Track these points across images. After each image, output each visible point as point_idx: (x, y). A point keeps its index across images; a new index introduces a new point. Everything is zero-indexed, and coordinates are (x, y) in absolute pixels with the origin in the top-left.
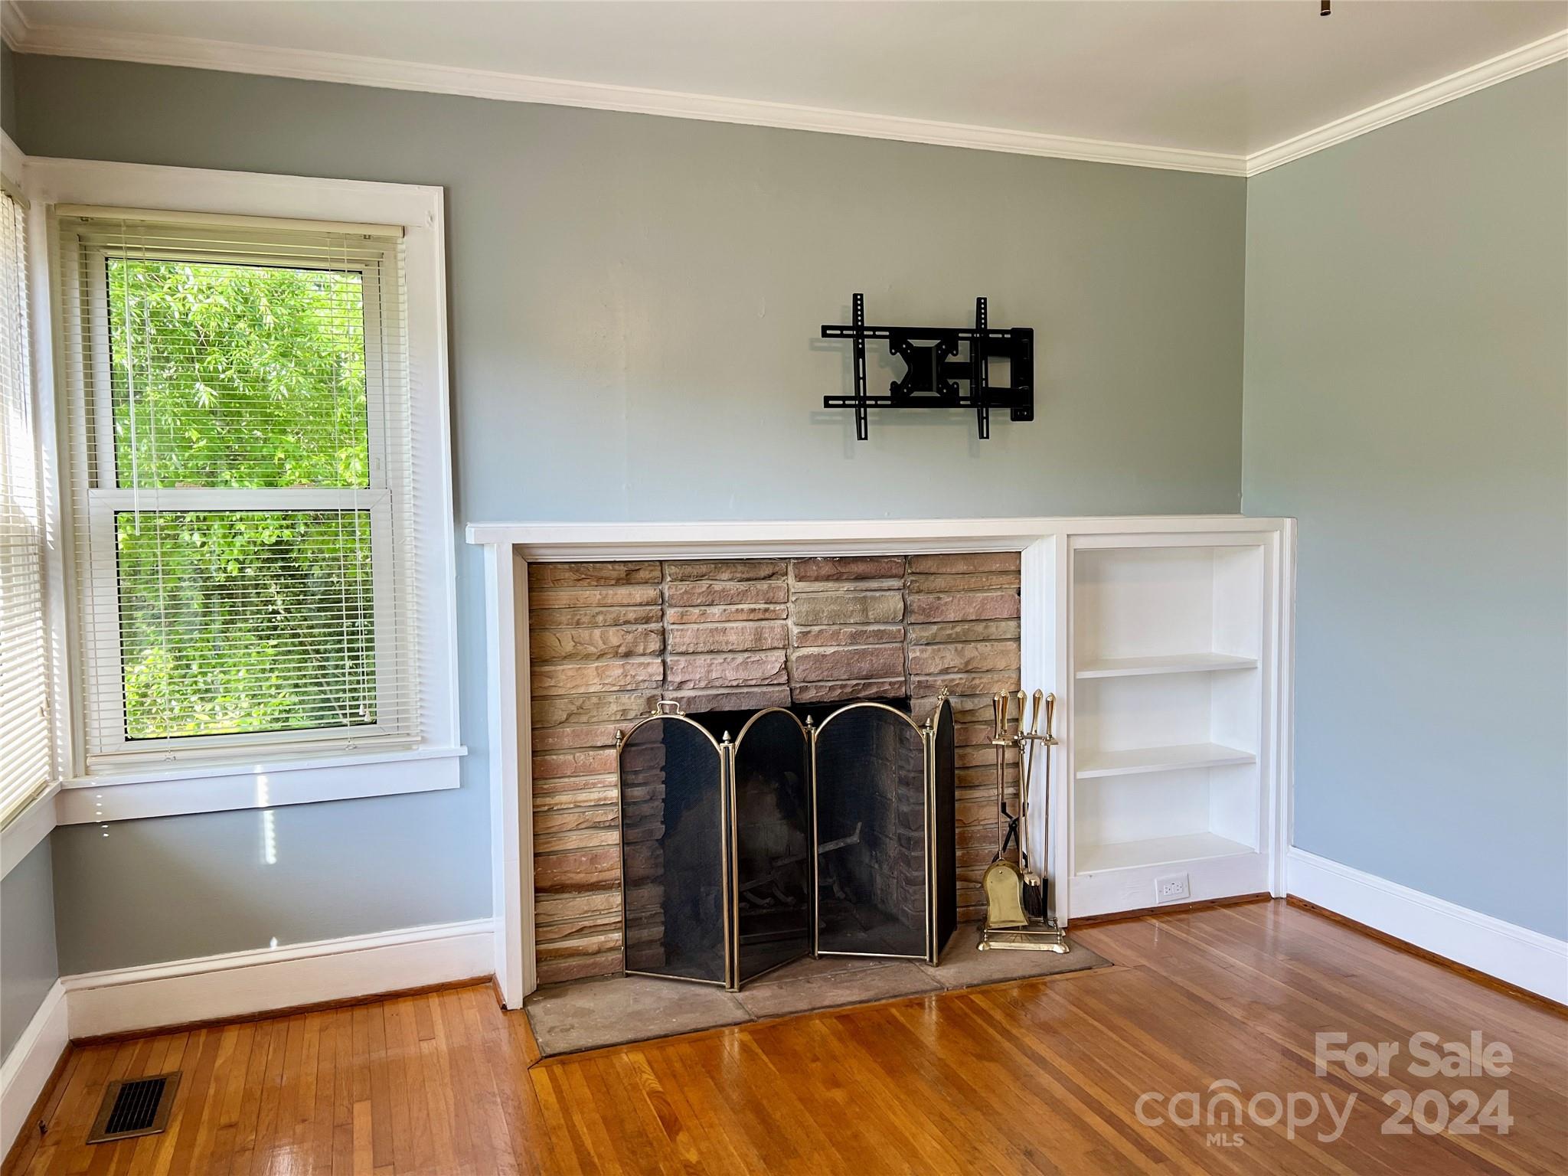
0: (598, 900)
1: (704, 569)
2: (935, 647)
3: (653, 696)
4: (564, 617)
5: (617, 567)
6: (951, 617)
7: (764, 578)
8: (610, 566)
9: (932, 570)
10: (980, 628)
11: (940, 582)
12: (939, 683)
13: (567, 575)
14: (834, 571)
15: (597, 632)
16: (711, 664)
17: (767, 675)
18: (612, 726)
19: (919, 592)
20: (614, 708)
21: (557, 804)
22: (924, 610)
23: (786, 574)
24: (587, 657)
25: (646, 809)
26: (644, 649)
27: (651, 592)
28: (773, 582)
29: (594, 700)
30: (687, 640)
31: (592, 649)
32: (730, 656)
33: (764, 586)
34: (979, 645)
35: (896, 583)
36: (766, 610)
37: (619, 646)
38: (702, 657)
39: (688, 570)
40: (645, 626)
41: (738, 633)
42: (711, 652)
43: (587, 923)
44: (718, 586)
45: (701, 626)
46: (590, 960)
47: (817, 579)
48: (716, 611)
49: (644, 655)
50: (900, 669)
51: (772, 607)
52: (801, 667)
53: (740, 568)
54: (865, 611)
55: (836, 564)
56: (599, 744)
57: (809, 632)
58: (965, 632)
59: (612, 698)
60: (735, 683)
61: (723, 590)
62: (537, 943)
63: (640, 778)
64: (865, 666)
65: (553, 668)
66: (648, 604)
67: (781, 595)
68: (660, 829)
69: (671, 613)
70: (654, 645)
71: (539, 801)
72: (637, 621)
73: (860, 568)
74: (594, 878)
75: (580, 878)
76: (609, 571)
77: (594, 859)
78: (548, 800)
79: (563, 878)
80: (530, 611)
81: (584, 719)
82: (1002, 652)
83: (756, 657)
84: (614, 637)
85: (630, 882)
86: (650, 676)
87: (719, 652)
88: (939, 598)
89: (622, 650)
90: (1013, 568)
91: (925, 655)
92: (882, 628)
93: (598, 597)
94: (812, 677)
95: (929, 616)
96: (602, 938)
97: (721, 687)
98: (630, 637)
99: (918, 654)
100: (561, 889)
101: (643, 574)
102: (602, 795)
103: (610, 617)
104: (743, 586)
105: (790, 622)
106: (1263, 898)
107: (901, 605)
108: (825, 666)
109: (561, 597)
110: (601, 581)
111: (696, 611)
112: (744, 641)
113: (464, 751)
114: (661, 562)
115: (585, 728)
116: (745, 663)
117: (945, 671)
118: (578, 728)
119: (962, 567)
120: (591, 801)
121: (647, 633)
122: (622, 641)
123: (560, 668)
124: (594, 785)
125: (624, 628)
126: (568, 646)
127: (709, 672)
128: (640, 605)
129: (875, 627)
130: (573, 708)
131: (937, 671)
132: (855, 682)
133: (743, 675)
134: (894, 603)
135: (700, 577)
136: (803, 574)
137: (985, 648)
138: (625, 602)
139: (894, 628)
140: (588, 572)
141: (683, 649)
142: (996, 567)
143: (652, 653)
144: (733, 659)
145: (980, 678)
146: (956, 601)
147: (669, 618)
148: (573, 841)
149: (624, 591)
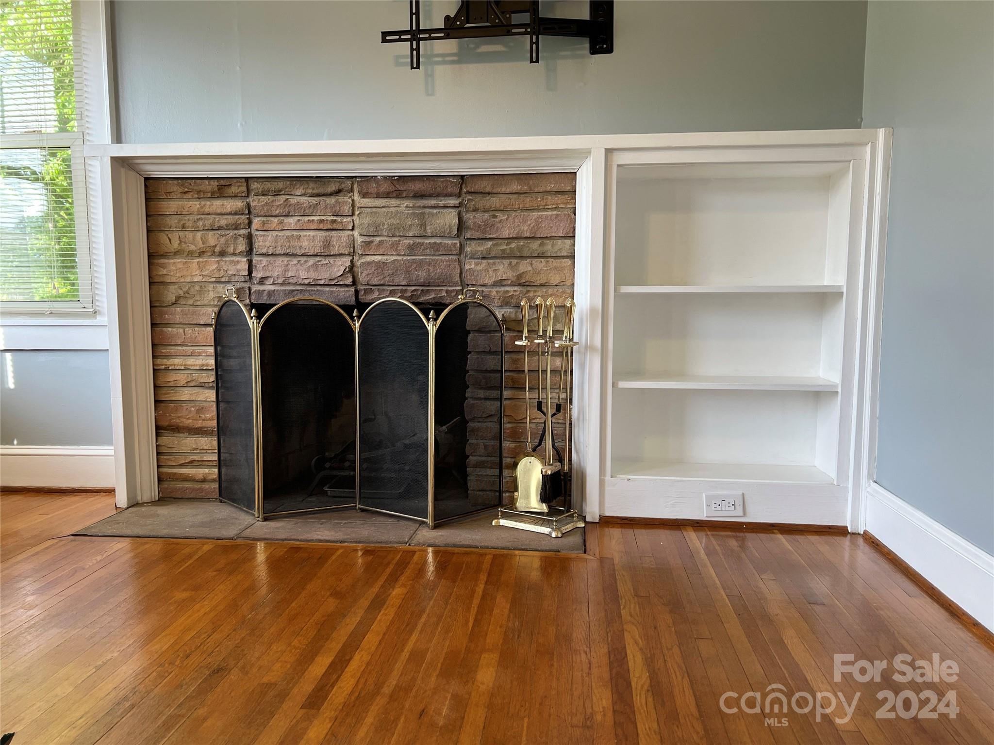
0: (203, 441)
1: (280, 185)
2: (491, 261)
3: (243, 288)
4: (173, 222)
5: (212, 182)
6: (506, 234)
7: (331, 194)
8: (206, 182)
9: (488, 189)
10: (535, 245)
11: (494, 201)
12: (494, 293)
13: (175, 189)
14: (392, 188)
15: (199, 234)
16: (287, 265)
17: (333, 277)
18: (211, 309)
19: (476, 210)
20: (212, 295)
21: (171, 365)
22: (479, 226)
23: (352, 190)
24: (191, 254)
26: (235, 249)
27: (239, 204)
28: (340, 198)
29: (197, 288)
30: (268, 244)
31: (193, 247)
32: (303, 259)
33: (332, 200)
34: (534, 261)
35: (453, 201)
36: (334, 221)
37: (215, 246)
38: (281, 259)
39: (267, 185)
40: (236, 232)
41: (311, 240)
42: (287, 255)
43: (196, 458)
44: (293, 200)
45: (279, 233)
46: (197, 486)
47: (378, 196)
48: (291, 221)
49: (234, 254)
50: (457, 279)
51: (339, 219)
52: (365, 272)
53: (312, 185)
54: (423, 225)
55: (395, 183)
56: (202, 322)
57: (372, 242)
58: (520, 249)
59: (210, 287)
60: (307, 282)
61: (298, 203)
62: (159, 467)
64: (422, 275)
65: (166, 261)
66: (236, 214)
67: (347, 209)
69: (256, 222)
70: (242, 246)
71: (159, 361)
72: (228, 227)
73: (418, 186)
74: (199, 424)
75: (188, 422)
76: (206, 186)
77: (200, 410)
78: (165, 361)
79: (178, 421)
80: (147, 216)
81: (191, 302)
82: (556, 268)
83: (325, 261)
84: (212, 239)
86: (238, 271)
87: (294, 255)
88: (495, 217)
89: (217, 249)
90: (568, 188)
91: (479, 268)
92: (439, 241)
93: (198, 206)
94: (375, 281)
95: (485, 233)
96: (207, 471)
97: (296, 284)
98: (223, 240)
99: (473, 266)
100: (176, 429)
101: (234, 189)
102: (204, 362)
103: (208, 223)
104: (314, 200)
105: (356, 233)
106: (841, 531)
107: (456, 221)
108: (386, 273)
109: (171, 206)
110: (200, 195)
111: (276, 220)
112: (314, 247)
114: (247, 179)
115: (191, 308)
116: (315, 265)
117: (499, 283)
118: (186, 309)
119: (515, 187)
120: (196, 365)
122: (217, 243)
123: (172, 261)
124: (196, 354)
125: (219, 232)
126: (175, 244)
127: (286, 271)
128: (230, 214)
129: (432, 241)
130: (181, 292)
131: (490, 282)
132: (413, 288)
133: (313, 275)
134: (450, 218)
135: (277, 193)
136: (365, 191)
137: (540, 264)
138: (219, 211)
139: (449, 242)
140: (188, 186)
141: (264, 251)
142: (551, 187)
143: (241, 254)
144: (306, 262)
145: (535, 291)
146: (511, 219)
147: (255, 226)
148: (185, 395)
149: (217, 203)
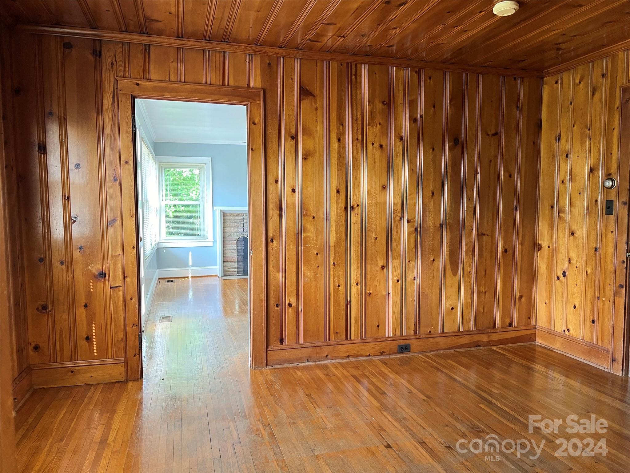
0: (233, 264)
3: (241, 233)
4: (228, 221)
13: (229, 215)
15: (233, 223)
18: (235, 238)
20: (235, 235)
21: (227, 249)
24: (231, 227)
25: (241, 251)
27: (242, 218)
29: (233, 233)
37: (237, 226)
43: (231, 267)
46: (232, 273)
49: (240, 227)
56: (233, 240)
59: (235, 233)
62: (223, 269)
63: (240, 246)
65: (226, 228)
68: (243, 254)
70: (242, 226)
71: (224, 248)
72: (239, 222)
74: (232, 260)
75: (230, 260)
76: (235, 214)
77: (232, 258)
79: (228, 260)
80: (223, 220)
81: (231, 236)
84: (236, 224)
85: (238, 262)
86: (241, 230)
93: (233, 218)
96: (233, 270)
98: (238, 224)
100: (227, 262)
101: (240, 215)
102: (234, 248)
103: (235, 221)
109: (227, 218)
110: (233, 216)
113: (213, 241)
114: (243, 213)
115: (231, 238)
120: (232, 249)
121: (241, 224)
124: (232, 247)
126: (229, 225)
128: (240, 219)
130: (229, 234)
138: (238, 219)
140: (231, 214)
141: (247, 227)
147: (244, 222)
148: (229, 255)
149: (237, 217)
